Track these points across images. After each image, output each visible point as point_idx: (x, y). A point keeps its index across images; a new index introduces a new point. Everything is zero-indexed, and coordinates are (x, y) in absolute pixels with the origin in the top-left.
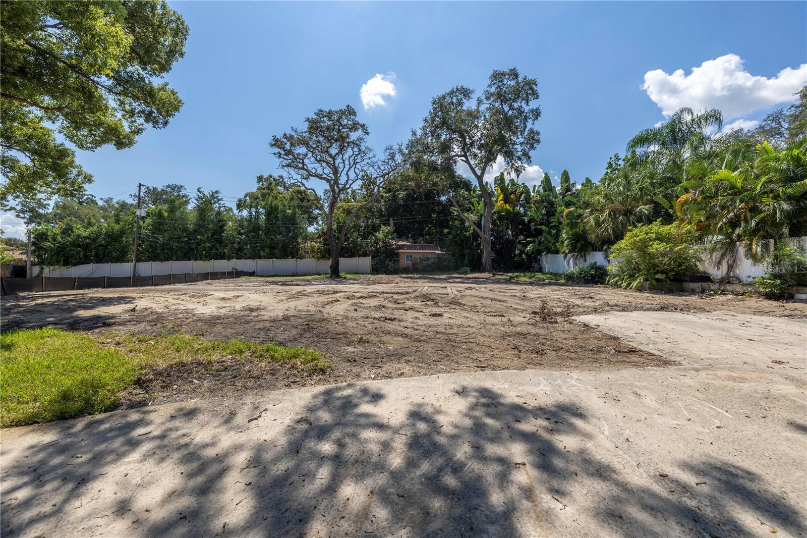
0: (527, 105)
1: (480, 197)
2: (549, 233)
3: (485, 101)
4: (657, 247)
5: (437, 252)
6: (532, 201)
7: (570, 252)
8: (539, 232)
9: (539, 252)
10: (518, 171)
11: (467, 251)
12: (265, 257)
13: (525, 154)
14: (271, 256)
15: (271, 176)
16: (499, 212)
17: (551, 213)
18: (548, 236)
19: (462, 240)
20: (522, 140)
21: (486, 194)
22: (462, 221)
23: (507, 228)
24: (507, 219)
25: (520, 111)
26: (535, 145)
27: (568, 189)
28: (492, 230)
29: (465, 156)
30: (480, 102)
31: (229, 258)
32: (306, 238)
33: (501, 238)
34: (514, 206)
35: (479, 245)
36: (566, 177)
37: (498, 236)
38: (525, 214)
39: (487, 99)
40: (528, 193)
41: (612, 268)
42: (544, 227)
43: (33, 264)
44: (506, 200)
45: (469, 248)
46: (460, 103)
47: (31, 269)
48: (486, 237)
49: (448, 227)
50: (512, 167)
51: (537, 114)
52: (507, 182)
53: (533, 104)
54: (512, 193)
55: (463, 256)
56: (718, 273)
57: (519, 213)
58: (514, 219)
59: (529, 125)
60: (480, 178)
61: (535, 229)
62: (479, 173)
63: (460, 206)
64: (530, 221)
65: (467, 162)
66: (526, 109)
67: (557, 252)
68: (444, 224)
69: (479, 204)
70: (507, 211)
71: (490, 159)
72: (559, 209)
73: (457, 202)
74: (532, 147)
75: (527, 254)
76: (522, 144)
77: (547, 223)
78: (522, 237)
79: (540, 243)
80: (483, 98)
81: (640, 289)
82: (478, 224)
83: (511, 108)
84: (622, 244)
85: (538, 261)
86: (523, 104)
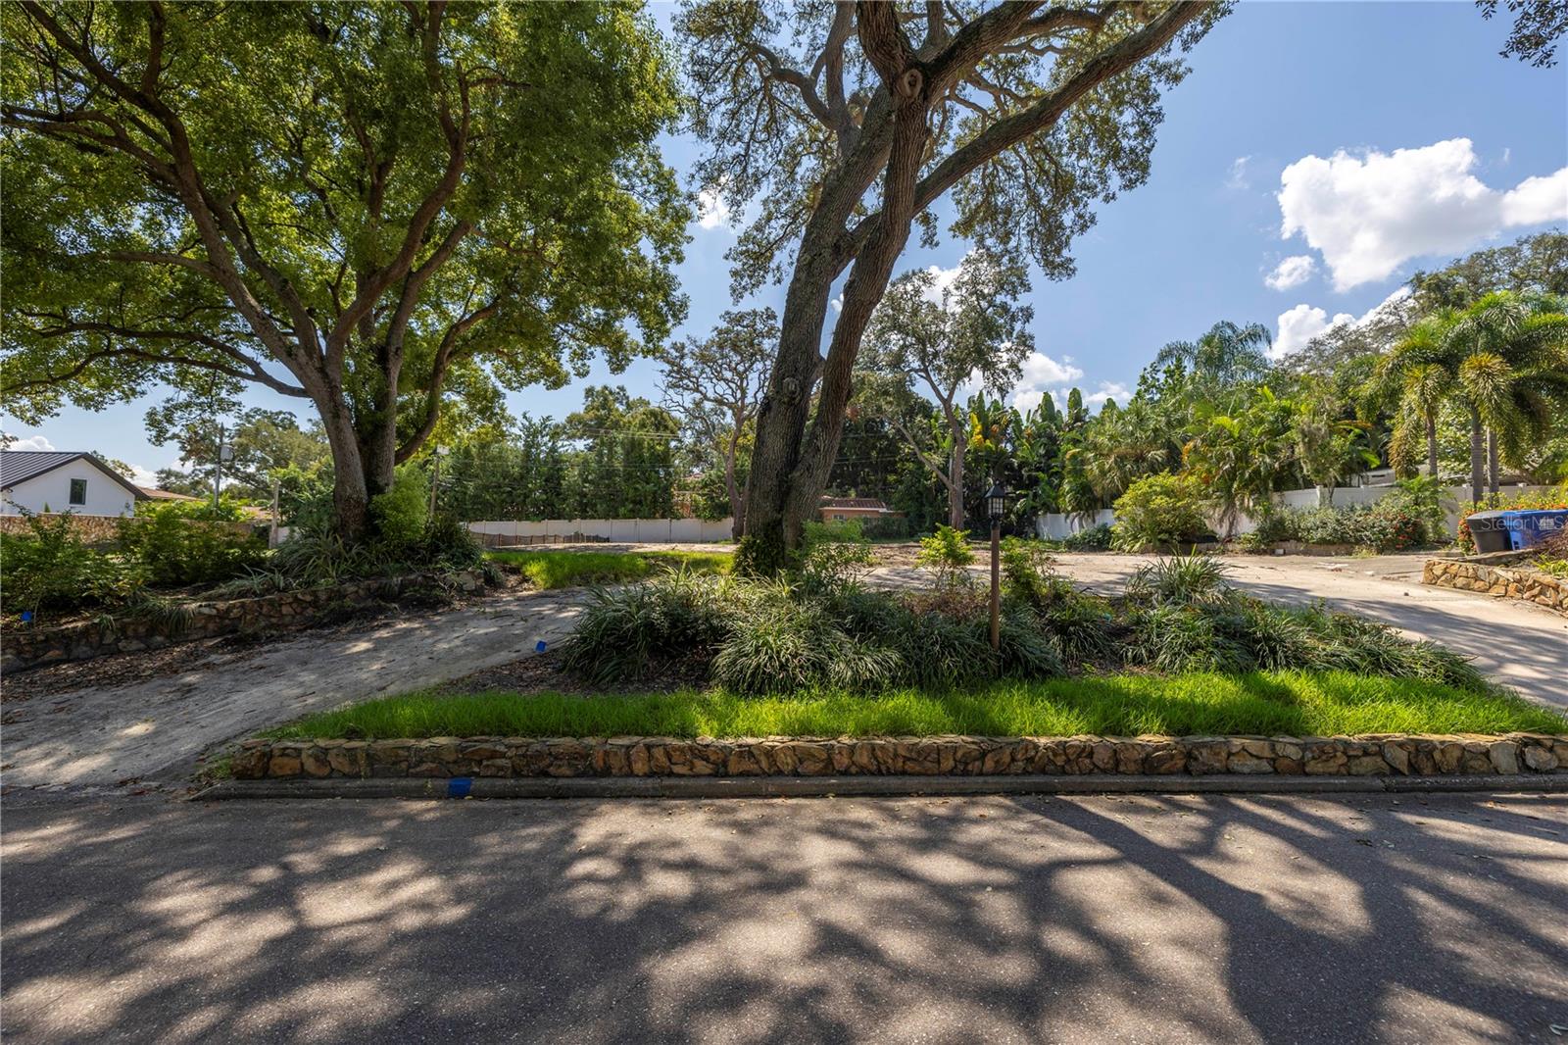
0: (1015, 299)
1: (945, 427)
2: (1050, 483)
3: (955, 292)
4: (1159, 501)
5: (881, 510)
6: (1025, 434)
7: (1073, 510)
8: (1035, 481)
9: (1034, 510)
10: (1003, 391)
11: (927, 509)
12: (625, 517)
13: (1014, 365)
14: (633, 514)
15: (606, 388)
16: (976, 451)
17: (1051, 454)
18: (1047, 488)
19: (919, 492)
20: (1008, 344)
21: (955, 423)
22: (920, 465)
23: (988, 475)
24: (987, 461)
25: (1005, 308)
26: (1028, 353)
27: (1078, 418)
28: (964, 477)
29: (926, 370)
30: (947, 293)
31: (571, 518)
32: (683, 487)
33: (978, 489)
34: (999, 442)
35: (945, 500)
36: (1076, 399)
37: (974, 488)
38: (1014, 454)
39: (957, 288)
40: (1018, 422)
41: (1118, 528)
42: (1041, 475)
43: (281, 525)
44: (986, 433)
45: (931, 505)
46: (917, 291)
47: (276, 532)
48: (956, 488)
49: (895, 472)
50: (994, 385)
51: (1028, 314)
52: (987, 405)
53: (1024, 300)
54: (995, 422)
55: (921, 516)
56: (1222, 531)
57: (1003, 453)
58: (998, 462)
59: (1018, 326)
60: (946, 402)
61: (1029, 477)
62: (945, 394)
63: (917, 444)
64: (1021, 466)
65: (928, 378)
66: (1014, 306)
67: (1057, 511)
68: (889, 467)
69: (944, 438)
70: (989, 451)
71: (961, 374)
72: (1064, 447)
73: (914, 437)
74: (1024, 356)
75: (1017, 514)
76: (1008, 350)
77: (1046, 469)
78: (1010, 489)
79: (1035, 495)
80: (952, 288)
81: (1143, 552)
82: (944, 470)
83: (991, 304)
84: (1126, 498)
85: (1033, 524)
86: (1008, 299)
